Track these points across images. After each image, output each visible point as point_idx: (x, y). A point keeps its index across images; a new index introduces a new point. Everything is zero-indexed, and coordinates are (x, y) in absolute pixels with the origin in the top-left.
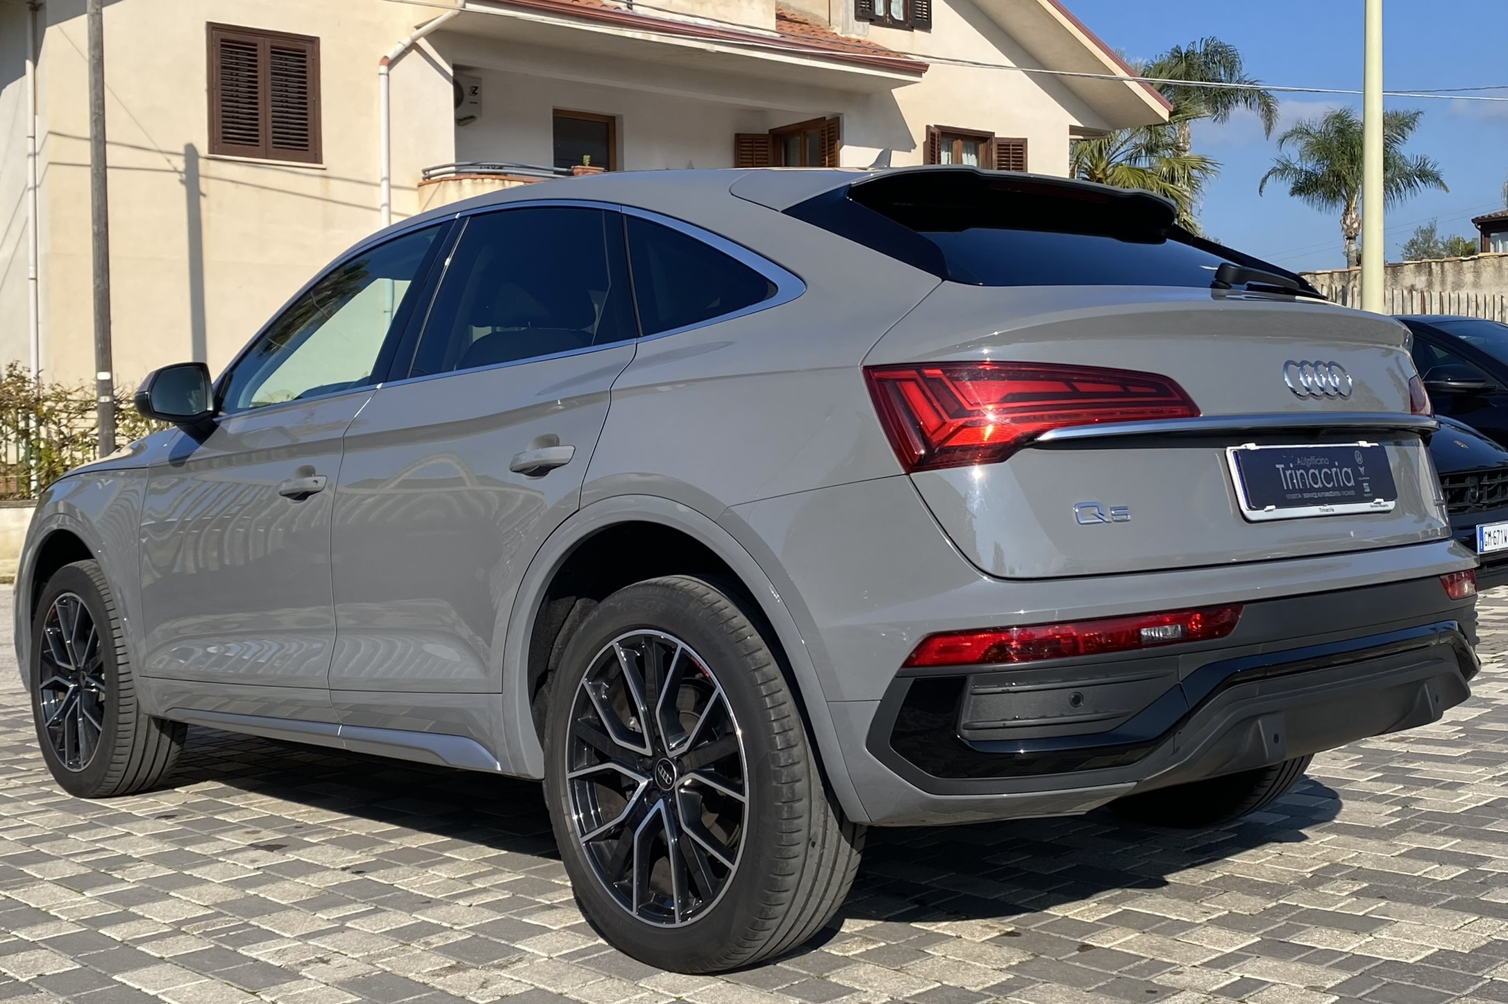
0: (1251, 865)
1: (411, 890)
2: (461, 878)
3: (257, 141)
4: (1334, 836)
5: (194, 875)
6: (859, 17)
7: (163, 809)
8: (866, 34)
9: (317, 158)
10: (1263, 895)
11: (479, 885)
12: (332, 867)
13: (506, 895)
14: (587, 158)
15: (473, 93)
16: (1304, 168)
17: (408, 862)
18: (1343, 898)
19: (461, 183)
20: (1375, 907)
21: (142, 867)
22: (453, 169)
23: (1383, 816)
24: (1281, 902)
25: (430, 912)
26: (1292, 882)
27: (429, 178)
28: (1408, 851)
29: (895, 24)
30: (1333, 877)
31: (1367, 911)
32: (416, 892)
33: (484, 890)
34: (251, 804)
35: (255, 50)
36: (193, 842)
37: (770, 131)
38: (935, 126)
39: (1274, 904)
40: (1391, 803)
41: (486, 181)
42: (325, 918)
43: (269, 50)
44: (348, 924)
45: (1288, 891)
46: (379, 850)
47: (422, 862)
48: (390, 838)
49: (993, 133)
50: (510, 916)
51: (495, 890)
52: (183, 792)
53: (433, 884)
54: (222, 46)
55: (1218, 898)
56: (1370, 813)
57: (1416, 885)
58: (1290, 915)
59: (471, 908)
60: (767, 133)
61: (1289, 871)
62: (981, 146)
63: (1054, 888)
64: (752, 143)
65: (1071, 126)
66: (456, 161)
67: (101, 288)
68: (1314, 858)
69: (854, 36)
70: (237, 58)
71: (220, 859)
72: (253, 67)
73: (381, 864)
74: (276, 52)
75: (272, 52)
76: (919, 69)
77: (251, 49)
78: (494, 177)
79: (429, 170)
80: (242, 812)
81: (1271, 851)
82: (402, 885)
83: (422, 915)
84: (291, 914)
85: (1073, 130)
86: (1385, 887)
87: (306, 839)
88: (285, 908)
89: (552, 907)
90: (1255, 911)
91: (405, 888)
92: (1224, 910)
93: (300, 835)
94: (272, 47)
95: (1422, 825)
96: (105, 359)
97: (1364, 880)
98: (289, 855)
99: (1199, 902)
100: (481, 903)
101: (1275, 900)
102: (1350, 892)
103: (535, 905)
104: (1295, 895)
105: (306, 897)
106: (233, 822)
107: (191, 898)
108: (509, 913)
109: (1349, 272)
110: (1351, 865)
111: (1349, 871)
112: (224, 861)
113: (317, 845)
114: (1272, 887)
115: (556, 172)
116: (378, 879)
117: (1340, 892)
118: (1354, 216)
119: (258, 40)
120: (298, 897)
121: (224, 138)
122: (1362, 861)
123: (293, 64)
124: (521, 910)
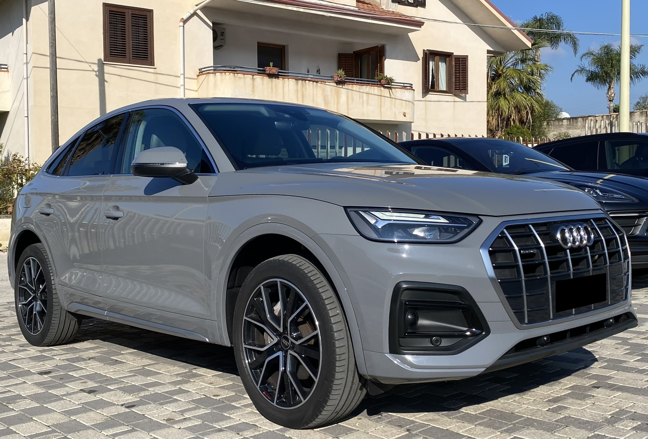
0: (579, 410)
1: (152, 418)
2: (178, 411)
3: (125, 56)
4: (619, 393)
5: (49, 407)
6: (393, 1)
8: (396, 8)
9: (152, 63)
10: (587, 429)
11: (187, 416)
12: (117, 403)
13: (198, 422)
14: (271, 64)
15: (222, 35)
16: (590, 70)
17: (154, 401)
18: (628, 432)
19: (215, 75)
21: (24, 401)
22: (212, 68)
24: (596, 433)
26: (601, 421)
27: (202, 72)
29: (410, 4)
30: (622, 418)
33: (190, 419)
34: (87, 366)
35: (125, 15)
36: (54, 387)
37: (354, 52)
38: (427, 50)
39: (593, 434)
41: (226, 74)
42: (106, 434)
43: (130, 15)
45: (600, 426)
46: (142, 394)
47: (162, 401)
48: (149, 387)
49: (453, 53)
52: (58, 359)
54: (110, 13)
55: (563, 430)
56: (637, 380)
60: (352, 53)
61: (599, 414)
62: (448, 59)
63: (478, 422)
64: (346, 57)
65: (487, 50)
66: (214, 64)
67: (54, 120)
68: (611, 407)
69: (391, 10)
70: (116, 19)
71: (64, 398)
72: (124, 23)
73: (142, 402)
74: (133, 16)
75: (132, 16)
76: (420, 24)
77: (123, 15)
78: (230, 72)
79: (202, 69)
80: (82, 371)
81: (589, 402)
82: (148, 415)
83: (154, 433)
84: (90, 432)
85: (489, 52)
87: (109, 387)
88: (87, 428)
89: (220, 430)
91: (150, 417)
93: (106, 385)
94: (132, 14)
97: (638, 420)
98: (98, 396)
99: (553, 432)
100: (186, 427)
101: (593, 431)
102: (631, 427)
103: (213, 428)
104: (603, 428)
105: (100, 421)
106: (77, 376)
107: (43, 421)
108: (198, 433)
109: (611, 115)
110: (630, 410)
111: (630, 414)
112: (65, 398)
113: (113, 390)
114: (591, 423)
115: (258, 70)
116: (138, 411)
117: (627, 427)
118: (612, 91)
119: (126, 11)
120: (95, 421)
121: (110, 54)
122: (636, 408)
123: (141, 21)
124: (205, 431)
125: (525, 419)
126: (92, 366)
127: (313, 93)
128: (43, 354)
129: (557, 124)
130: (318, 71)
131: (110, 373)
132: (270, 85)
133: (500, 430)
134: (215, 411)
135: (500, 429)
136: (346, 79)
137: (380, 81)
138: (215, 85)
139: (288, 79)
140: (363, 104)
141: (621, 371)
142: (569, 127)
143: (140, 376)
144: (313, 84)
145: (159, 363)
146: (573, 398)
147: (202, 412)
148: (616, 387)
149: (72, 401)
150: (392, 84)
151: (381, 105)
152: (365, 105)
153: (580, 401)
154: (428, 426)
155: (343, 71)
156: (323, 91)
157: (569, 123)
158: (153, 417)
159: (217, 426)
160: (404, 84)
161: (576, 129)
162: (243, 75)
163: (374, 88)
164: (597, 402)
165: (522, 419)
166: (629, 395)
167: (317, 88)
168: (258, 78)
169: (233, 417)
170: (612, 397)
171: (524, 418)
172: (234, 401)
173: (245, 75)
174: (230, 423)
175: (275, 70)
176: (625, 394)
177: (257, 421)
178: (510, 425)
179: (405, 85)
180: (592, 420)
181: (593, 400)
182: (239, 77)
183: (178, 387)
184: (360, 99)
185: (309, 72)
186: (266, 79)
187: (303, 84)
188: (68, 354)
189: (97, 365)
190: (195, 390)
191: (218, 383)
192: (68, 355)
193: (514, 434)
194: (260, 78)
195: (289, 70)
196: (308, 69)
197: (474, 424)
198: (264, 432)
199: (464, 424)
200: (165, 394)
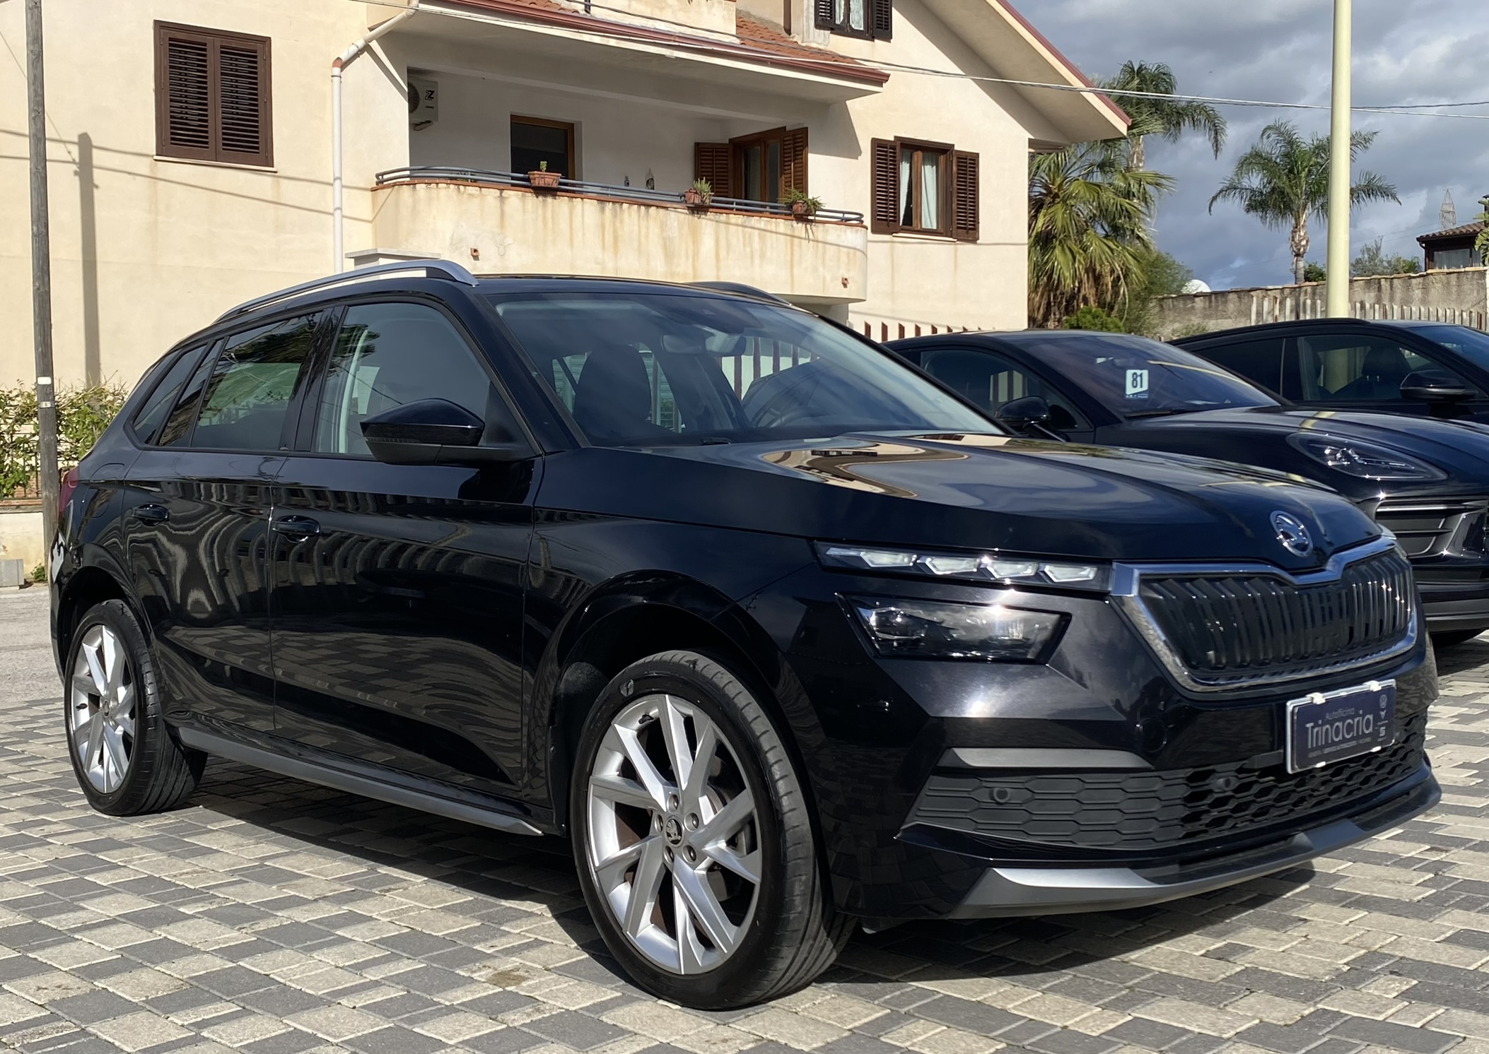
0: (1276, 954)
1: (288, 983)
2: (349, 966)
3: (207, 143)
4: (1362, 913)
5: (40, 959)
6: (818, 26)
7: (30, 866)
8: (826, 43)
9: (267, 160)
10: (1297, 998)
11: (371, 975)
12: (202, 949)
13: (396, 993)
14: (544, 164)
15: (429, 97)
16: (1255, 188)
17: (291, 944)
18: (1391, 1001)
19: (415, 188)
20: (1433, 1015)
22: (408, 173)
23: (1413, 886)
24: (1320, 1006)
25: (305, 1016)
26: (1327, 978)
27: (382, 182)
28: (1454, 934)
29: (855, 34)
30: (1374, 970)
31: (1424, 1021)
32: (294, 985)
33: (376, 984)
34: (130, 862)
35: (205, 50)
36: (50, 912)
37: (730, 140)
38: (896, 137)
39: (1312, 1009)
40: (1420, 869)
41: (440, 185)
42: (180, 1023)
43: (218, 50)
44: (205, 1034)
45: (1326, 990)
46: (262, 926)
47: (309, 943)
48: (277, 910)
49: (953, 145)
50: (399, 1024)
51: (387, 983)
52: (59, 843)
53: (316, 975)
54: (170, 45)
55: (1242, 1001)
56: (1399, 882)
57: (1475, 984)
58: (1333, 1026)
59: (355, 1011)
60: (727, 142)
61: (1321, 962)
62: (942, 158)
63: (1048, 985)
64: (712, 152)
65: (1030, 139)
66: (411, 165)
67: (41, 290)
68: (1346, 944)
69: (814, 45)
70: (186, 58)
71: (76, 936)
72: (202, 67)
73: (260, 944)
74: (225, 51)
75: (222, 52)
76: (879, 79)
77: (201, 49)
78: (449, 181)
79: (382, 174)
80: (117, 871)
81: (1296, 934)
82: (279, 976)
83: (296, 1019)
84: (141, 1016)
85: (1032, 143)
86: (1439, 986)
87: (182, 909)
88: (133, 1008)
89: (451, 1010)
90: (1291, 1019)
91: (282, 981)
92: (1254, 1018)
93: (175, 904)
94: (222, 47)
95: (1462, 899)
96: (45, 364)
97: (1411, 975)
98: (156, 931)
99: (1222, 1006)
100: (368, 1002)
101: (1312, 1003)
102: (1397, 991)
103: (433, 1005)
104: (1333, 996)
105: (163, 991)
106: (105, 885)
107: (27, 993)
108: (400, 1017)
109: (1300, 287)
110: (1391, 953)
111: (1391, 962)
112: (80, 937)
113: (192, 917)
114: (1305, 984)
115: (513, 178)
116: (253, 966)
117: (1386, 992)
118: (1302, 234)
119: (208, 39)
120: (153, 992)
121: (172, 139)
122: (1403, 948)
123: (243, 64)
124: (414, 1013)
125: (1155, 975)
126: (141, 859)
127: (640, 232)
128: (23, 832)
129: (1181, 306)
130: (650, 183)
131: (183, 877)
132: (540, 212)
133: (1101, 1002)
134: (435, 965)
135: (1101, 999)
136: (713, 201)
137: (790, 207)
138: (414, 211)
139: (582, 199)
140: (752, 257)
141: (1360, 861)
142: (1208, 313)
143: (254, 883)
144: (639, 210)
145: (298, 852)
146: (1258, 925)
147: (405, 966)
148: (1353, 899)
149: (96, 944)
150: (818, 213)
151: (792, 260)
152: (757, 261)
153: (1276, 933)
154: (934, 995)
155: (706, 182)
156: (663, 226)
157: (1207, 303)
158: (290, 980)
159: (444, 999)
160: (844, 213)
161: (1223, 317)
162: (478, 189)
163: (776, 223)
164: (1314, 933)
165: (1148, 976)
166: (1385, 918)
167: (647, 220)
168: (513, 196)
169: (479, 979)
170: (1347, 922)
171: (1151, 974)
172: (479, 941)
173: (483, 189)
174: (472, 992)
175: (551, 179)
176: (1376, 916)
177: (537, 987)
178: (1121, 989)
179: (846, 216)
180: (1307, 977)
181: (1304, 930)
182: (470, 194)
183: (345, 908)
184: (744, 245)
185: (628, 184)
186: (531, 198)
187: (616, 211)
188: (82, 831)
189: (151, 857)
190: (386, 915)
191: (438, 897)
192: (83, 834)
193: (1133, 1011)
194: (518, 195)
195: (584, 178)
196: (627, 178)
197: (1040, 989)
198: (554, 1013)
199: (1017, 988)
200: (317, 926)
